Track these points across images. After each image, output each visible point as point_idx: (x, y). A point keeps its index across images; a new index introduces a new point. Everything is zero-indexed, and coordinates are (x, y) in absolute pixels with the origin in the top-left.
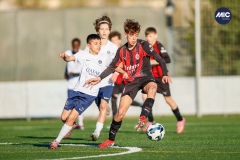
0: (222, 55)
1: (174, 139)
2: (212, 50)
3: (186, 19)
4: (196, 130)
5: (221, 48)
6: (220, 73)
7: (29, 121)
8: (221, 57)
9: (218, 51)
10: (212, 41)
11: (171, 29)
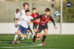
0: (69, 16)
1: (53, 42)
2: (66, 15)
3: (58, 5)
4: (60, 39)
5: (68, 14)
6: (68, 22)
7: (9, 35)
8: (68, 17)
9: (68, 15)
10: (66, 12)
11: (53, 8)
